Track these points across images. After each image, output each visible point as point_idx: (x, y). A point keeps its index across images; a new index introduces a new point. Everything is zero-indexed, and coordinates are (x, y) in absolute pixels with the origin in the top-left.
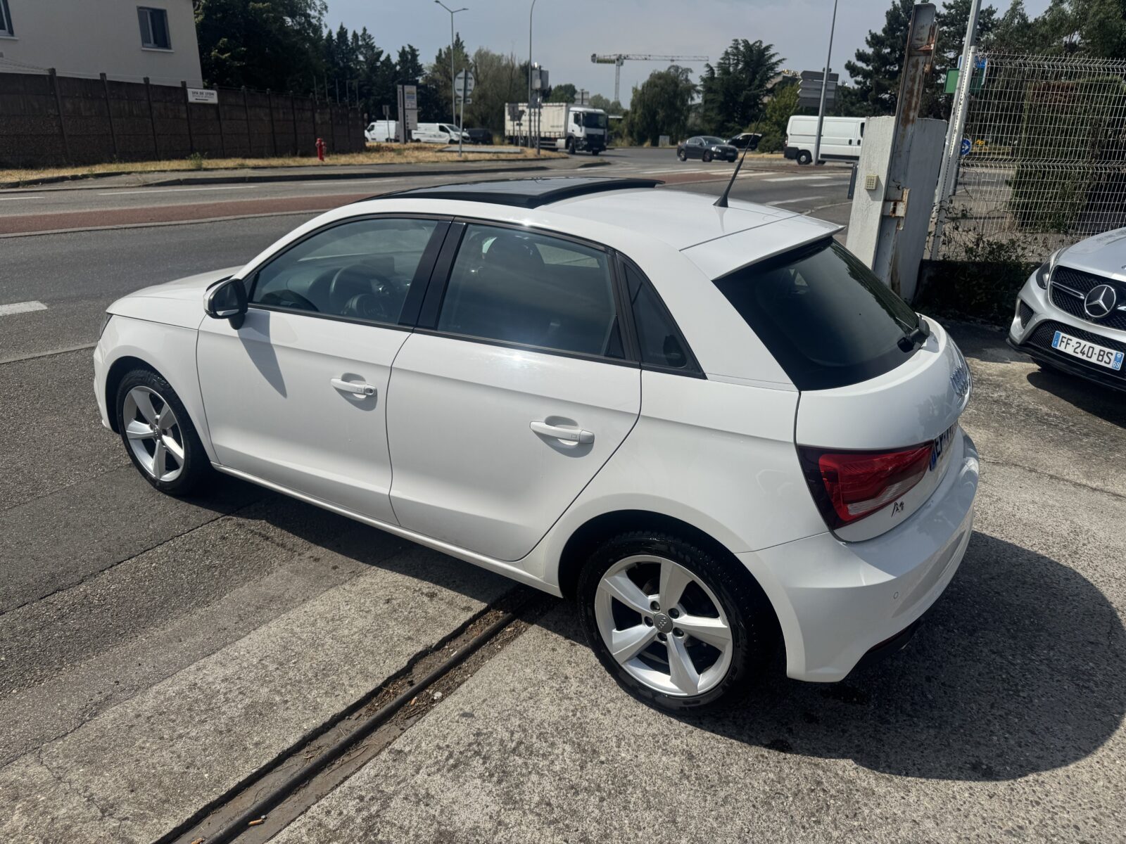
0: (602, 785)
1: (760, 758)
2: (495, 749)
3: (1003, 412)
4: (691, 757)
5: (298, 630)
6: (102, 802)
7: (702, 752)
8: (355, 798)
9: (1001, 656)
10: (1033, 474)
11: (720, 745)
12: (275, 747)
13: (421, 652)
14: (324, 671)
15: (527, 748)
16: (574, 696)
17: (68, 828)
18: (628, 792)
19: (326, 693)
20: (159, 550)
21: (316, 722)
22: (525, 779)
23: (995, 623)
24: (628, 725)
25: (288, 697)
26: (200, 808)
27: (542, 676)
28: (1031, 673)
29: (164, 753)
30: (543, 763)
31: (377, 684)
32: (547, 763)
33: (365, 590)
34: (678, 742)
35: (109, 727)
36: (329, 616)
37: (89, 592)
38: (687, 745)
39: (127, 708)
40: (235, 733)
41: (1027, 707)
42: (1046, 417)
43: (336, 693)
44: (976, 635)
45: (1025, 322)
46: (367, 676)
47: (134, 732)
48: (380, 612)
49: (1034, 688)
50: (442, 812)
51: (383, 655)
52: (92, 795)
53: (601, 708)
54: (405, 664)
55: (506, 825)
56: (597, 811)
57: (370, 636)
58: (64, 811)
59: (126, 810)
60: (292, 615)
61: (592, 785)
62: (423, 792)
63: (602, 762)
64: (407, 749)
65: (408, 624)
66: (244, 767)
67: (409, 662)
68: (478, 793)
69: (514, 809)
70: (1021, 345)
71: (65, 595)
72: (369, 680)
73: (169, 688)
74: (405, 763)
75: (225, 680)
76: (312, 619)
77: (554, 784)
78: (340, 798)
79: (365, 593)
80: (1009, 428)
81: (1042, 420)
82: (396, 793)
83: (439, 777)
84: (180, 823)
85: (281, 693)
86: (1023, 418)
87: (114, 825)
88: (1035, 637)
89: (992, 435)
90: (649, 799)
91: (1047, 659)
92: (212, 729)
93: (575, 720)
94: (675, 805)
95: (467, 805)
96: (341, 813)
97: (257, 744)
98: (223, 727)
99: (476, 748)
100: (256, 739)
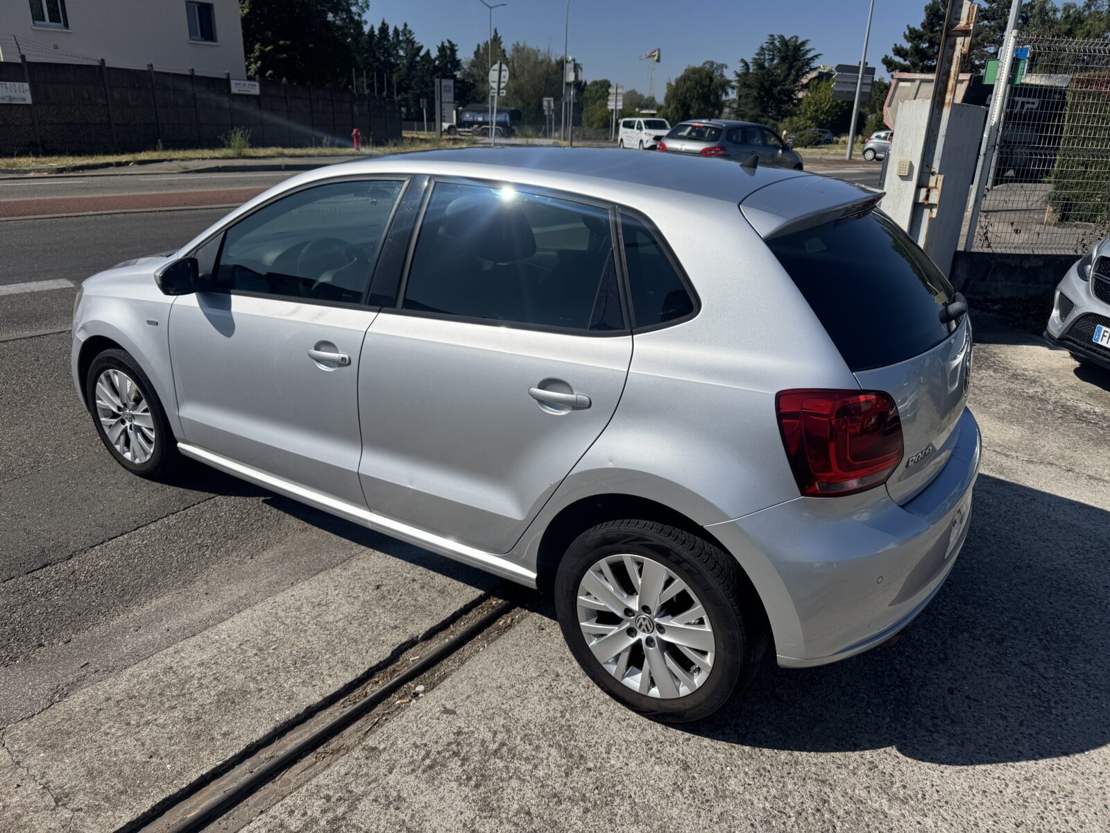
0: (587, 795)
1: (762, 771)
2: (475, 749)
3: (1039, 409)
4: (686, 767)
5: (283, 614)
6: (58, 791)
7: (699, 762)
8: (321, 798)
9: (1032, 669)
10: (1071, 473)
11: (719, 755)
12: (245, 738)
13: (406, 643)
14: (303, 660)
15: (510, 750)
16: (564, 696)
17: (18, 817)
18: (616, 804)
19: (304, 682)
20: (152, 527)
21: (289, 713)
22: (505, 784)
23: (1026, 631)
24: (620, 730)
25: (263, 686)
26: (158, 802)
27: (532, 672)
28: (1065, 688)
29: (128, 741)
30: (525, 768)
31: (357, 675)
32: (530, 767)
33: (355, 574)
34: (674, 749)
35: (77, 709)
36: (316, 601)
37: (77, 567)
38: (683, 754)
39: (98, 690)
40: (204, 721)
41: (1061, 726)
42: (1085, 415)
43: (314, 683)
44: (1005, 644)
45: (1064, 315)
46: (347, 666)
47: (102, 715)
48: (368, 598)
49: (1068, 705)
50: (413, 816)
51: (367, 644)
52: (48, 782)
53: (592, 710)
54: (389, 654)
56: (580, 823)
57: (355, 624)
58: (16, 798)
59: (81, 800)
60: (279, 598)
61: (577, 794)
62: (395, 794)
63: (590, 770)
64: (382, 746)
65: (396, 612)
66: (209, 759)
67: (393, 653)
68: (453, 797)
69: (490, 817)
70: (1059, 339)
71: (51, 570)
72: (350, 670)
73: (143, 671)
74: (379, 761)
75: (201, 664)
76: (299, 603)
77: (536, 791)
78: (305, 797)
79: (355, 578)
80: (1045, 425)
81: (1082, 418)
82: (365, 794)
83: (413, 777)
84: (135, 817)
85: (254, 679)
86: (1059, 415)
87: (67, 816)
88: (1070, 649)
89: (1027, 433)
90: (637, 812)
91: (1083, 674)
92: (181, 717)
93: (563, 722)
94: (665, 820)
95: (439, 811)
96: (305, 814)
97: (225, 735)
98: (192, 715)
99: (454, 747)
100: (225, 729)
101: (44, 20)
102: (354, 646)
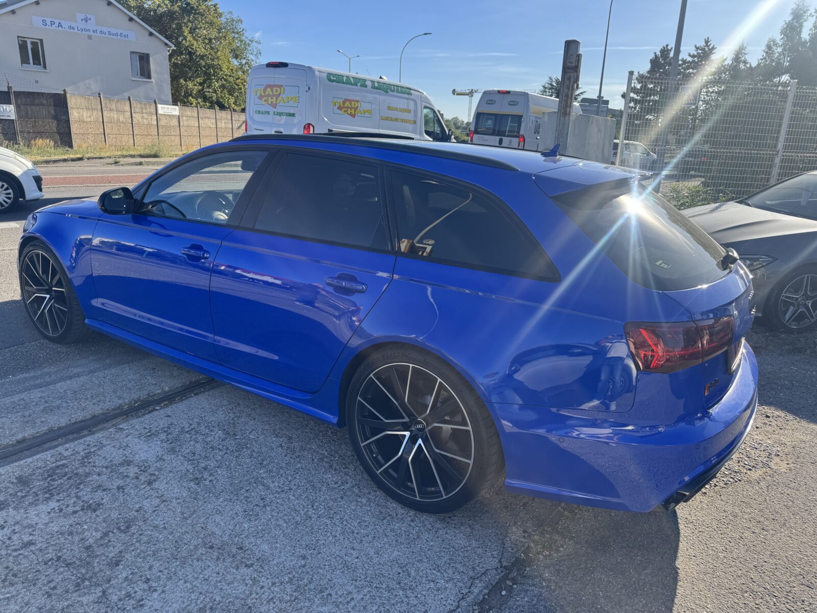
0: (230, 448)
2: (177, 430)
8: (85, 445)
15: (195, 431)
18: (243, 451)
20: (33, 343)
22: (186, 443)
27: (225, 403)
30: (200, 438)
32: (204, 437)
46: (120, 398)
50: (131, 453)
55: (164, 460)
56: (220, 458)
60: (96, 374)
61: (224, 447)
62: (125, 445)
63: (236, 439)
64: (127, 427)
68: (156, 447)
69: (173, 454)
72: (122, 400)
74: (122, 433)
75: (40, 397)
77: (202, 446)
78: (77, 444)
82: (109, 444)
83: (138, 439)
85: (68, 403)
90: (253, 454)
92: (21, 415)
93: (232, 422)
95: (146, 451)
96: (74, 450)
97: (42, 422)
98: (27, 414)
99: (166, 429)
100: (43, 420)
101: (29, 64)
102: (128, 391)
